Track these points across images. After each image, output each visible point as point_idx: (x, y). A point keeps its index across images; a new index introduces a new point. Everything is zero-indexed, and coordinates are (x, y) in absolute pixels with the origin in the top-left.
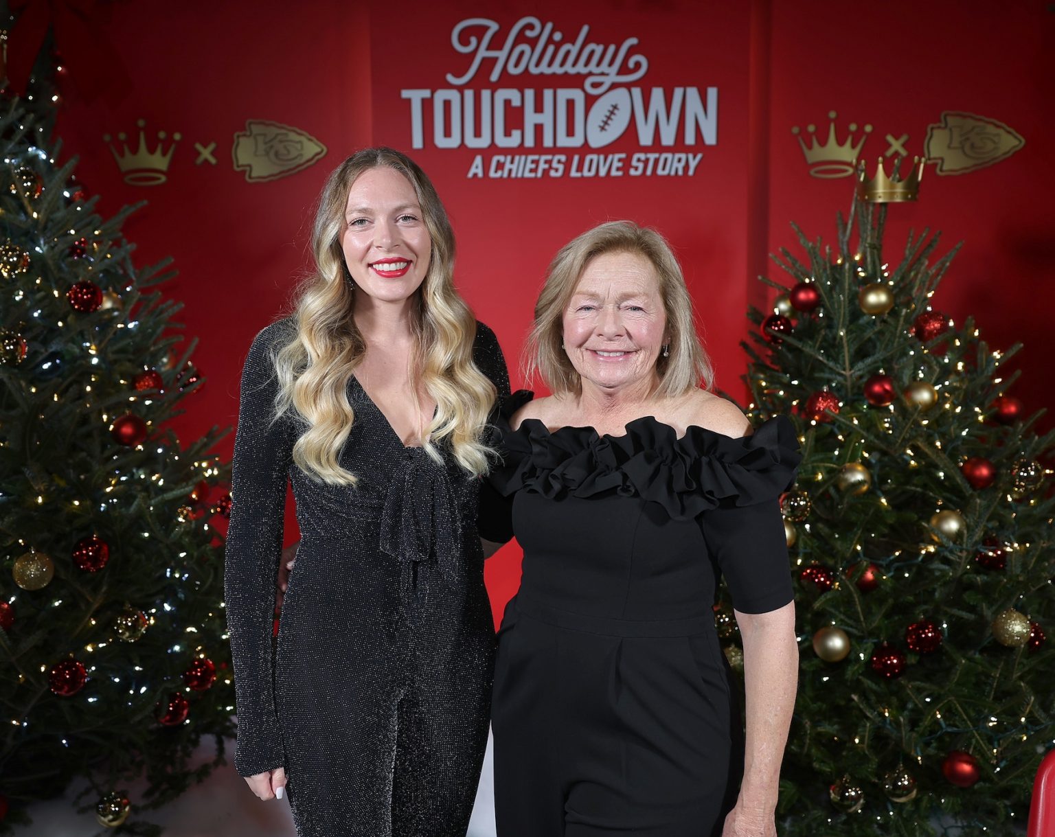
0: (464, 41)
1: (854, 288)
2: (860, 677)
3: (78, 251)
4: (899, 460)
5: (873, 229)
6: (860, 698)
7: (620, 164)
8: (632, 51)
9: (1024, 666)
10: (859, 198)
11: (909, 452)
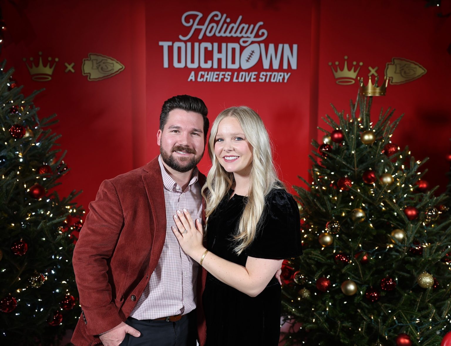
0: (187, 21)
1: (358, 133)
2: (361, 302)
3: (14, 110)
4: (378, 207)
5: (366, 107)
6: (361, 311)
7: (255, 77)
8: (260, 28)
9: (430, 297)
10: (360, 94)
11: (382, 204)
